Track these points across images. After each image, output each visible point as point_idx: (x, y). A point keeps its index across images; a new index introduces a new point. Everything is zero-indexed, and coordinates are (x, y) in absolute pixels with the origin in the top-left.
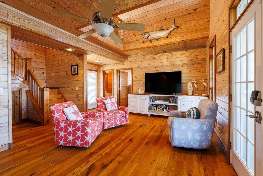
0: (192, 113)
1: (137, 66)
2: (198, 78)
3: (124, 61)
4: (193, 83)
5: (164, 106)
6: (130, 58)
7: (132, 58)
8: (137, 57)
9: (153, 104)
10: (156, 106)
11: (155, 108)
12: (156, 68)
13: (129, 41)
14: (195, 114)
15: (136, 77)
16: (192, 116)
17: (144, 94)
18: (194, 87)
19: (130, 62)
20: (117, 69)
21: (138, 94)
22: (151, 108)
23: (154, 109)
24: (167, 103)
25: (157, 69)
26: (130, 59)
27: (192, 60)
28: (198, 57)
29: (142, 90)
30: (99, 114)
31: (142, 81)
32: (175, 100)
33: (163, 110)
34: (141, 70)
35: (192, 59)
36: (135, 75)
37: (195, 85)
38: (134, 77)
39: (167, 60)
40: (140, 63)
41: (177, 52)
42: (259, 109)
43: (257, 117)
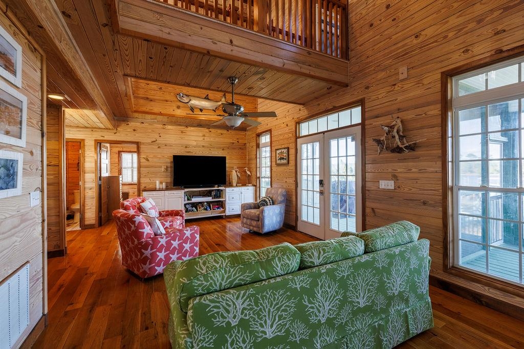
0: (268, 201)
1: (149, 141)
2: (240, 166)
3: (118, 126)
4: (236, 171)
5: (205, 204)
6: (132, 123)
7: (139, 124)
8: (150, 124)
9: (188, 204)
10: (195, 205)
11: (194, 208)
12: (186, 147)
13: (148, 97)
14: (271, 201)
15: (148, 160)
16: (269, 203)
17: (167, 189)
18: (237, 176)
19: (134, 130)
20: (95, 140)
21: (155, 190)
22: (187, 209)
23: (193, 210)
24: (209, 199)
25: (188, 150)
26: (133, 124)
27: (233, 143)
28: (240, 141)
29: (161, 183)
31: (161, 167)
32: (219, 194)
33: (206, 209)
34: (159, 147)
35: (233, 142)
36: (145, 156)
37: (238, 174)
38: (143, 160)
39: (203, 138)
40: (157, 136)
41: (217, 130)
42: (322, 189)
43: (321, 193)
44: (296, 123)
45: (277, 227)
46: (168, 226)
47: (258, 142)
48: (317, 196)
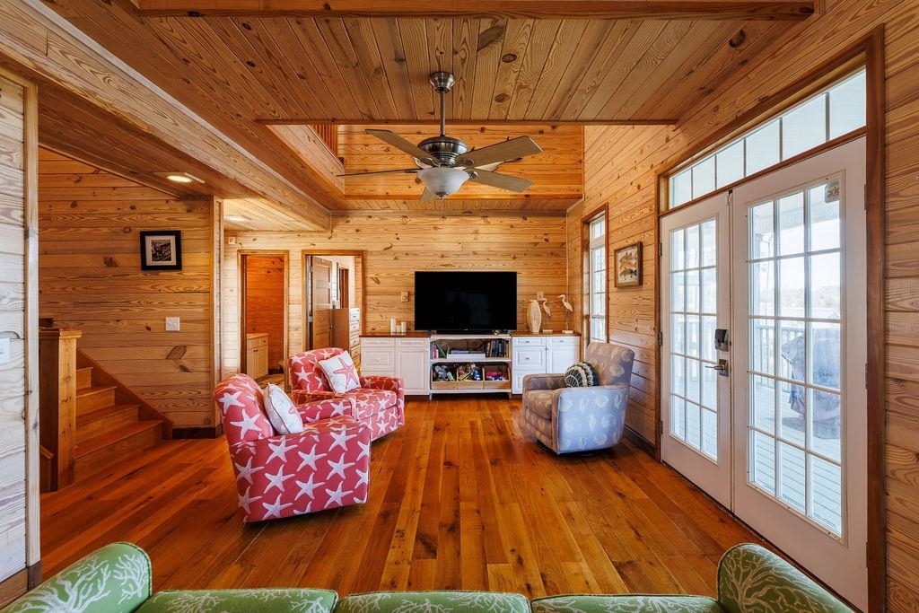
0: (584, 376)
1: (381, 248)
2: (550, 290)
3: (334, 226)
4: (541, 303)
5: (473, 366)
6: (355, 219)
7: (364, 219)
8: (382, 219)
9: (440, 364)
10: (453, 368)
11: (449, 374)
12: (442, 256)
13: (368, 168)
14: (591, 376)
15: (378, 282)
16: (585, 381)
17: (408, 334)
18: (543, 312)
19: (357, 231)
20: (303, 251)
21: (387, 335)
22: (437, 374)
23: (447, 377)
24: (481, 357)
25: (445, 261)
26: (355, 221)
27: (536, 244)
28: (551, 238)
29: (399, 323)
30: (345, 404)
31: (398, 294)
32: (502, 349)
33: (473, 378)
34: (396, 259)
35: (535, 241)
36: (373, 276)
37: (545, 307)
38: (370, 282)
39: (474, 236)
40: (392, 238)
41: (501, 219)
42: (725, 356)
43: (723, 367)
44: (659, 176)
45: (600, 441)
46: (341, 413)
47: (586, 237)
48: (711, 374)
